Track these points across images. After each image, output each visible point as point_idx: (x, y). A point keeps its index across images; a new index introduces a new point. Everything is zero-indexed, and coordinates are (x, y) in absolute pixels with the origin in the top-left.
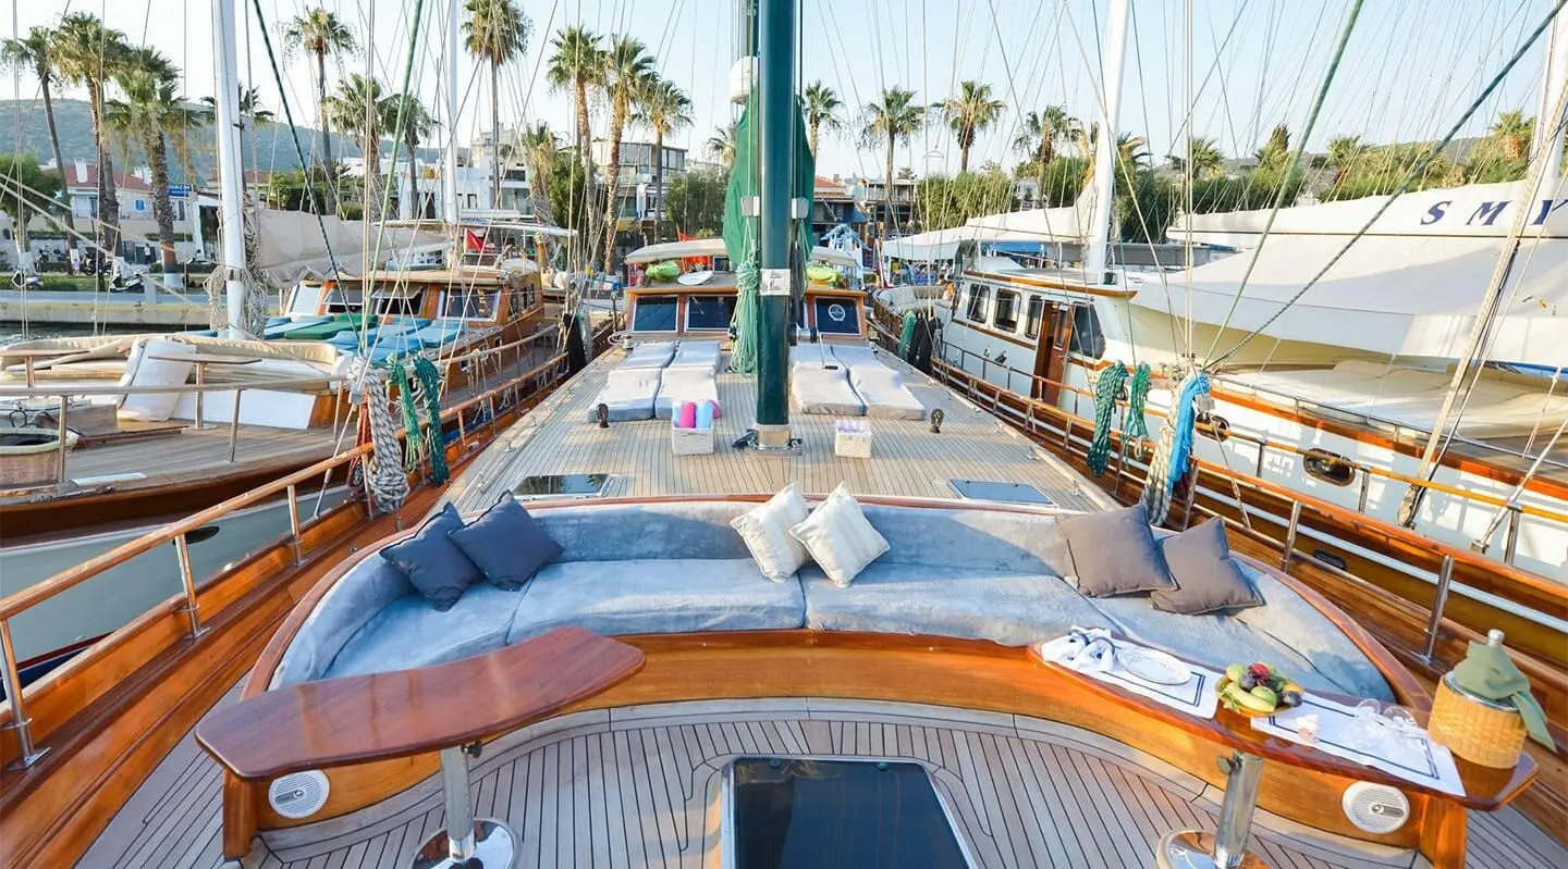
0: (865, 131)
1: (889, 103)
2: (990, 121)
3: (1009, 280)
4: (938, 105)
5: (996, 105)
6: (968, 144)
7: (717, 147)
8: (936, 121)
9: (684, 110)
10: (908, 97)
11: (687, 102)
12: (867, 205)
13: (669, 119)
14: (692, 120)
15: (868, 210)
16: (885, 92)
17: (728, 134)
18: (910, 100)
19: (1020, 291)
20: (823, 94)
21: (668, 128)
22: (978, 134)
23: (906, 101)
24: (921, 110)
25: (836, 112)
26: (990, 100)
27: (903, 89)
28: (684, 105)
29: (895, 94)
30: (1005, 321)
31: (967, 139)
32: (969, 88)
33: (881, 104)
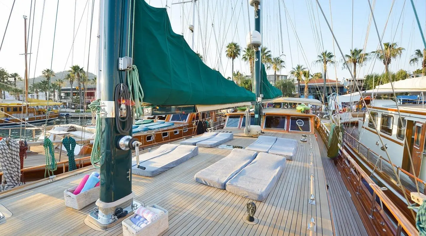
0: (344, 64)
1: (353, 54)
2: (398, 55)
3: (387, 109)
4: (374, 52)
5: (400, 49)
6: (388, 64)
7: (292, 73)
8: (373, 57)
9: (282, 64)
10: (361, 51)
11: (283, 62)
12: (348, 87)
13: (278, 67)
14: (285, 66)
15: (349, 88)
16: (351, 51)
17: (296, 69)
18: (362, 52)
19: (393, 115)
20: (328, 54)
21: (278, 69)
22: (392, 60)
23: (360, 52)
24: (367, 54)
25: (333, 59)
26: (397, 48)
27: (358, 49)
28: (282, 63)
29: (355, 50)
30: (386, 130)
31: (387, 62)
32: (387, 45)
33: (350, 54)
